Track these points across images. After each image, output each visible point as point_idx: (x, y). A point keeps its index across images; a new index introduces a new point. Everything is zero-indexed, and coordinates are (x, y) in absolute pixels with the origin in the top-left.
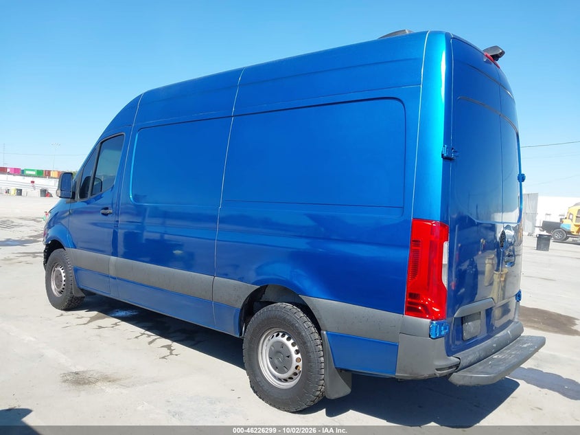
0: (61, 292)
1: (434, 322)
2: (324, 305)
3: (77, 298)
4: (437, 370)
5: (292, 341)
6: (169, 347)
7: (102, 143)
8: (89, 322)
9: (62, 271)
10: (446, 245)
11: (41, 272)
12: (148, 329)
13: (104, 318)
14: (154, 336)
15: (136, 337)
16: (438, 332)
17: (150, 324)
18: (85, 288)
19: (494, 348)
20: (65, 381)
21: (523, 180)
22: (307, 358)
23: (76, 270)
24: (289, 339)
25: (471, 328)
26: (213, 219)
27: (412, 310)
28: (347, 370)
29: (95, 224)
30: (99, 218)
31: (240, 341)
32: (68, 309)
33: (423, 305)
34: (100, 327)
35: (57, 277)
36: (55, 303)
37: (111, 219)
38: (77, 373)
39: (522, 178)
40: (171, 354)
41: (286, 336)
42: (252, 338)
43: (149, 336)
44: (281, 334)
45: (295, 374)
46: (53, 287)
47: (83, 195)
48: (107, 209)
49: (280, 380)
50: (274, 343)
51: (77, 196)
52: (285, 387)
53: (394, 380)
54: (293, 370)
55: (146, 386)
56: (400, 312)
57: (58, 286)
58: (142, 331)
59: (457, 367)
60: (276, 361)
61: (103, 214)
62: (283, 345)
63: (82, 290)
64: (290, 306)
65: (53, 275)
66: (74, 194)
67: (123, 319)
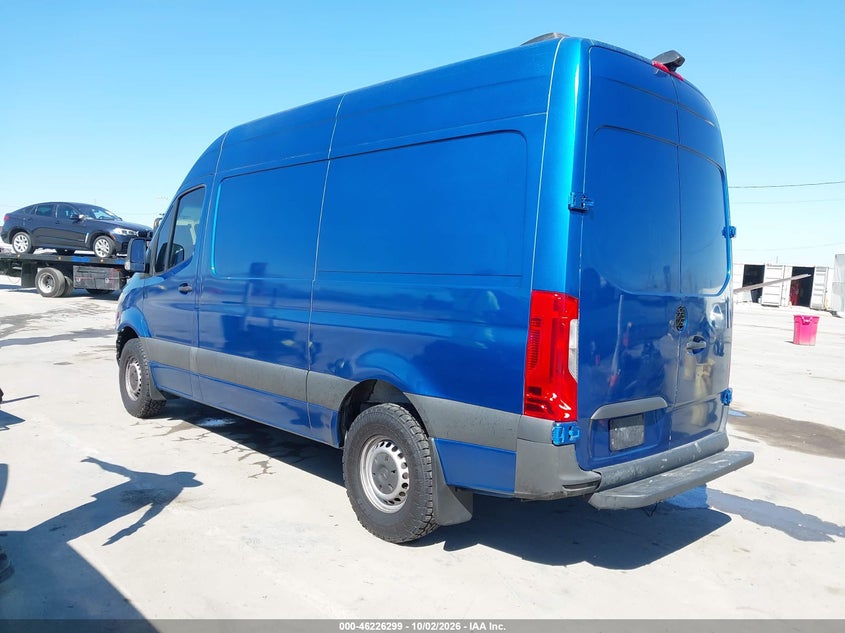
0: (137, 395)
1: (558, 424)
2: (432, 405)
3: (157, 402)
4: (566, 487)
5: (398, 452)
6: (264, 464)
7: (180, 198)
8: (170, 432)
9: (138, 368)
10: (574, 324)
11: (114, 368)
12: (243, 442)
13: (189, 428)
14: (247, 450)
15: (225, 452)
16: (563, 436)
17: (246, 436)
18: (164, 389)
19: (664, 463)
20: (124, 501)
21: (733, 235)
22: (414, 474)
23: (154, 366)
24: (394, 449)
25: (625, 436)
26: (305, 296)
27: (533, 409)
28: (463, 489)
29: (174, 305)
30: (176, 296)
31: (340, 453)
32: (145, 416)
33: (547, 403)
34: (182, 439)
35: (132, 375)
36: (131, 409)
37: (190, 297)
38: (141, 492)
39: (730, 233)
40: (265, 472)
41: (392, 446)
42: (351, 449)
43: (242, 450)
44: (386, 443)
45: (402, 494)
46: (129, 388)
47: (159, 268)
48: (186, 285)
49: (385, 502)
50: (378, 454)
51: (153, 269)
52: (390, 512)
53: (515, 501)
54: (399, 488)
55: (222, 508)
56: (517, 410)
57: (134, 387)
58: (235, 444)
59: (597, 485)
60: (380, 477)
61: (182, 292)
62: (387, 457)
63: (162, 391)
64: (396, 407)
65: (128, 373)
66: (148, 266)
67: (214, 429)
